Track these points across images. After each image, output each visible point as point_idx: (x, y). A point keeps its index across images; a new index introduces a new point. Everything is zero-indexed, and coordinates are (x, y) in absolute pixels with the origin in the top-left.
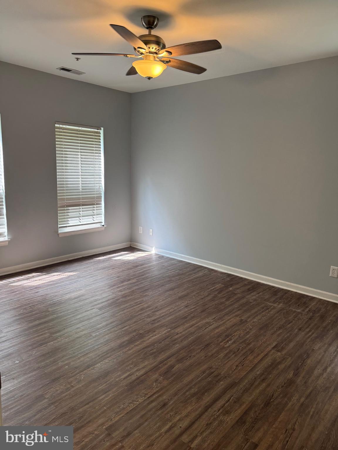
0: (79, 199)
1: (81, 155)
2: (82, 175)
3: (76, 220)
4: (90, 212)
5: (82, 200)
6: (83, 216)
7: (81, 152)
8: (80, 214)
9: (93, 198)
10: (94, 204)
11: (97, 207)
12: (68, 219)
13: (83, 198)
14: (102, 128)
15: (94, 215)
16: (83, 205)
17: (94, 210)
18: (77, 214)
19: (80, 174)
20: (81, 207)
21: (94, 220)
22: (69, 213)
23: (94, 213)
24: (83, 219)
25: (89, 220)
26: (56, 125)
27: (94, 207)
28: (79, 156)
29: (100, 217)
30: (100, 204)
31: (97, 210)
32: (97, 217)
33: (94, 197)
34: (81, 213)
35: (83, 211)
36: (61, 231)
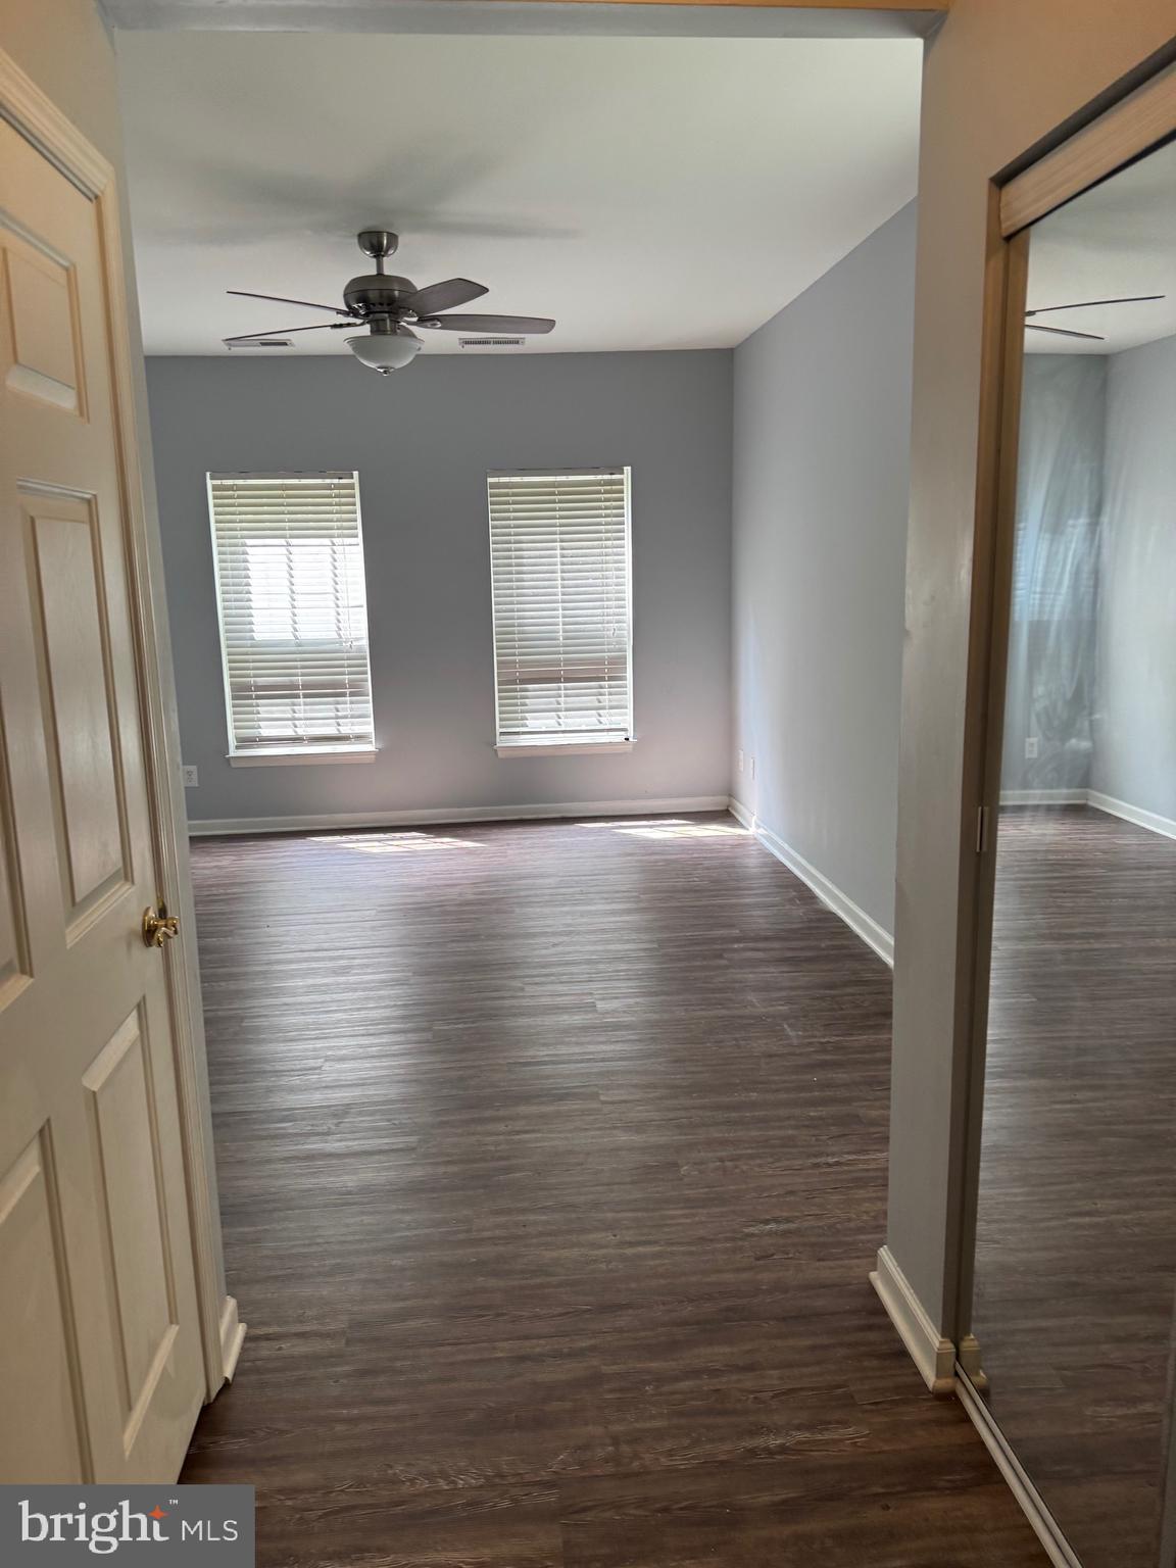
0: (557, 663)
1: (563, 549)
2: (563, 602)
3: (548, 718)
4: (591, 701)
5: (565, 665)
6: (567, 710)
7: (562, 541)
8: (559, 704)
9: (600, 662)
10: (603, 679)
11: (610, 687)
12: (527, 715)
13: (567, 662)
14: (627, 469)
15: (603, 708)
16: (568, 680)
17: (601, 695)
18: (551, 703)
19: (560, 597)
20: (562, 685)
21: (601, 723)
22: (527, 698)
23: (600, 702)
24: (566, 717)
25: (588, 720)
26: (490, 480)
27: (601, 687)
28: (558, 552)
29: (621, 715)
30: (623, 678)
31: (610, 694)
32: (611, 715)
33: (603, 658)
34: (562, 699)
35: (566, 696)
36: (502, 742)
